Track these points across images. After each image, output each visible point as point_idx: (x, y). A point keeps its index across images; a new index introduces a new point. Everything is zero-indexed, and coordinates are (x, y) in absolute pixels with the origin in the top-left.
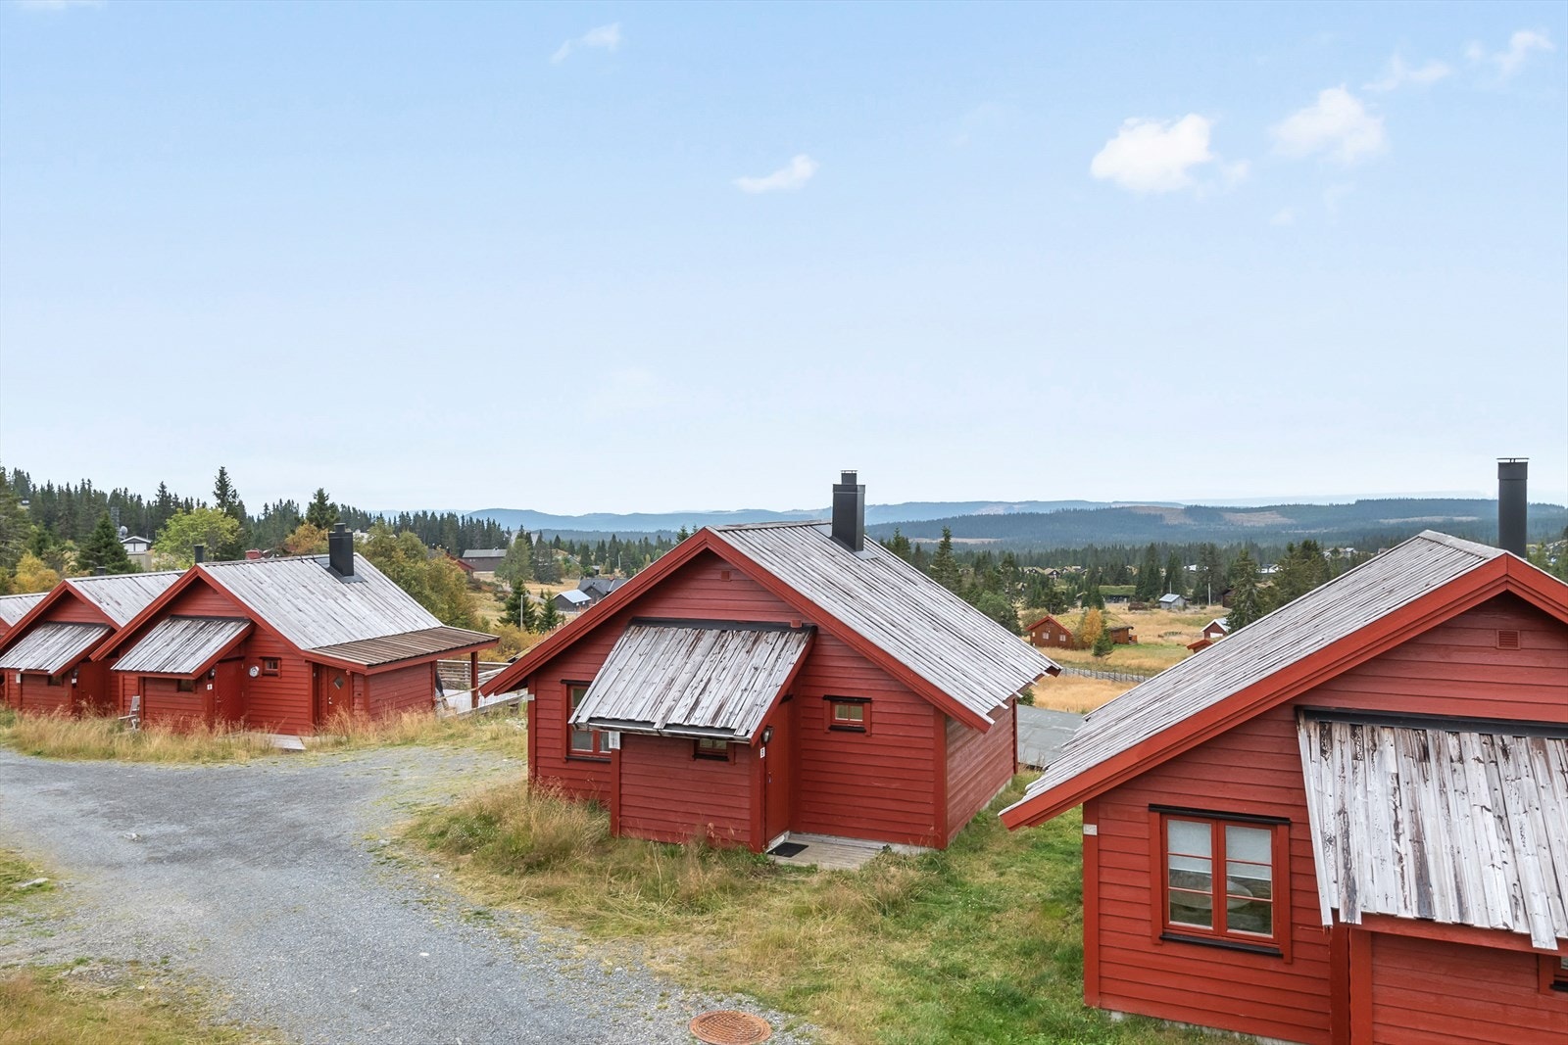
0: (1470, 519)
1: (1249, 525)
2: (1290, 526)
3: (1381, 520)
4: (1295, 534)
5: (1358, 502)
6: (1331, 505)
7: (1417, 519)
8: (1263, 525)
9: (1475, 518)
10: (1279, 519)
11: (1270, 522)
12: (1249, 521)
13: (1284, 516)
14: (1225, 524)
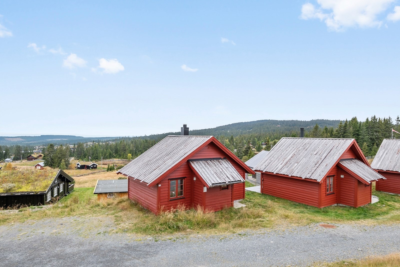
0: (66, 139)
1: (13, 141)
2: (24, 141)
3: (47, 140)
4: (26, 143)
5: (41, 136)
6: (35, 136)
7: (55, 139)
8: (17, 141)
9: (67, 139)
10: (21, 140)
11: (18, 140)
12: (13, 140)
13: (22, 139)
14: (6, 141)
